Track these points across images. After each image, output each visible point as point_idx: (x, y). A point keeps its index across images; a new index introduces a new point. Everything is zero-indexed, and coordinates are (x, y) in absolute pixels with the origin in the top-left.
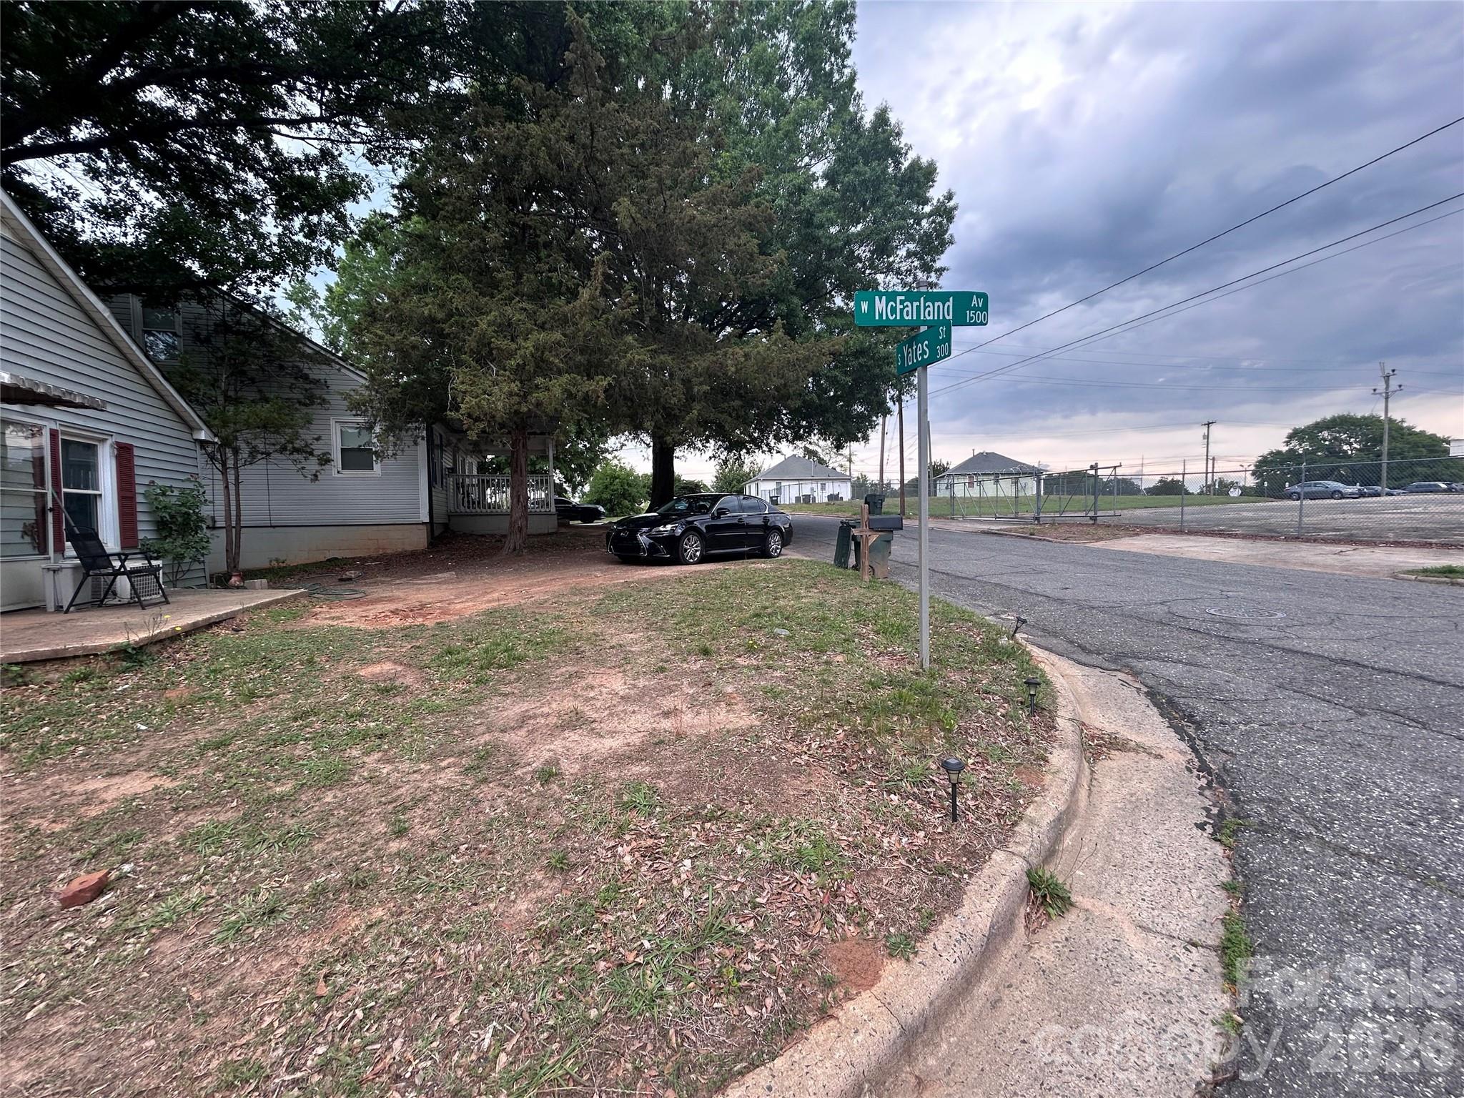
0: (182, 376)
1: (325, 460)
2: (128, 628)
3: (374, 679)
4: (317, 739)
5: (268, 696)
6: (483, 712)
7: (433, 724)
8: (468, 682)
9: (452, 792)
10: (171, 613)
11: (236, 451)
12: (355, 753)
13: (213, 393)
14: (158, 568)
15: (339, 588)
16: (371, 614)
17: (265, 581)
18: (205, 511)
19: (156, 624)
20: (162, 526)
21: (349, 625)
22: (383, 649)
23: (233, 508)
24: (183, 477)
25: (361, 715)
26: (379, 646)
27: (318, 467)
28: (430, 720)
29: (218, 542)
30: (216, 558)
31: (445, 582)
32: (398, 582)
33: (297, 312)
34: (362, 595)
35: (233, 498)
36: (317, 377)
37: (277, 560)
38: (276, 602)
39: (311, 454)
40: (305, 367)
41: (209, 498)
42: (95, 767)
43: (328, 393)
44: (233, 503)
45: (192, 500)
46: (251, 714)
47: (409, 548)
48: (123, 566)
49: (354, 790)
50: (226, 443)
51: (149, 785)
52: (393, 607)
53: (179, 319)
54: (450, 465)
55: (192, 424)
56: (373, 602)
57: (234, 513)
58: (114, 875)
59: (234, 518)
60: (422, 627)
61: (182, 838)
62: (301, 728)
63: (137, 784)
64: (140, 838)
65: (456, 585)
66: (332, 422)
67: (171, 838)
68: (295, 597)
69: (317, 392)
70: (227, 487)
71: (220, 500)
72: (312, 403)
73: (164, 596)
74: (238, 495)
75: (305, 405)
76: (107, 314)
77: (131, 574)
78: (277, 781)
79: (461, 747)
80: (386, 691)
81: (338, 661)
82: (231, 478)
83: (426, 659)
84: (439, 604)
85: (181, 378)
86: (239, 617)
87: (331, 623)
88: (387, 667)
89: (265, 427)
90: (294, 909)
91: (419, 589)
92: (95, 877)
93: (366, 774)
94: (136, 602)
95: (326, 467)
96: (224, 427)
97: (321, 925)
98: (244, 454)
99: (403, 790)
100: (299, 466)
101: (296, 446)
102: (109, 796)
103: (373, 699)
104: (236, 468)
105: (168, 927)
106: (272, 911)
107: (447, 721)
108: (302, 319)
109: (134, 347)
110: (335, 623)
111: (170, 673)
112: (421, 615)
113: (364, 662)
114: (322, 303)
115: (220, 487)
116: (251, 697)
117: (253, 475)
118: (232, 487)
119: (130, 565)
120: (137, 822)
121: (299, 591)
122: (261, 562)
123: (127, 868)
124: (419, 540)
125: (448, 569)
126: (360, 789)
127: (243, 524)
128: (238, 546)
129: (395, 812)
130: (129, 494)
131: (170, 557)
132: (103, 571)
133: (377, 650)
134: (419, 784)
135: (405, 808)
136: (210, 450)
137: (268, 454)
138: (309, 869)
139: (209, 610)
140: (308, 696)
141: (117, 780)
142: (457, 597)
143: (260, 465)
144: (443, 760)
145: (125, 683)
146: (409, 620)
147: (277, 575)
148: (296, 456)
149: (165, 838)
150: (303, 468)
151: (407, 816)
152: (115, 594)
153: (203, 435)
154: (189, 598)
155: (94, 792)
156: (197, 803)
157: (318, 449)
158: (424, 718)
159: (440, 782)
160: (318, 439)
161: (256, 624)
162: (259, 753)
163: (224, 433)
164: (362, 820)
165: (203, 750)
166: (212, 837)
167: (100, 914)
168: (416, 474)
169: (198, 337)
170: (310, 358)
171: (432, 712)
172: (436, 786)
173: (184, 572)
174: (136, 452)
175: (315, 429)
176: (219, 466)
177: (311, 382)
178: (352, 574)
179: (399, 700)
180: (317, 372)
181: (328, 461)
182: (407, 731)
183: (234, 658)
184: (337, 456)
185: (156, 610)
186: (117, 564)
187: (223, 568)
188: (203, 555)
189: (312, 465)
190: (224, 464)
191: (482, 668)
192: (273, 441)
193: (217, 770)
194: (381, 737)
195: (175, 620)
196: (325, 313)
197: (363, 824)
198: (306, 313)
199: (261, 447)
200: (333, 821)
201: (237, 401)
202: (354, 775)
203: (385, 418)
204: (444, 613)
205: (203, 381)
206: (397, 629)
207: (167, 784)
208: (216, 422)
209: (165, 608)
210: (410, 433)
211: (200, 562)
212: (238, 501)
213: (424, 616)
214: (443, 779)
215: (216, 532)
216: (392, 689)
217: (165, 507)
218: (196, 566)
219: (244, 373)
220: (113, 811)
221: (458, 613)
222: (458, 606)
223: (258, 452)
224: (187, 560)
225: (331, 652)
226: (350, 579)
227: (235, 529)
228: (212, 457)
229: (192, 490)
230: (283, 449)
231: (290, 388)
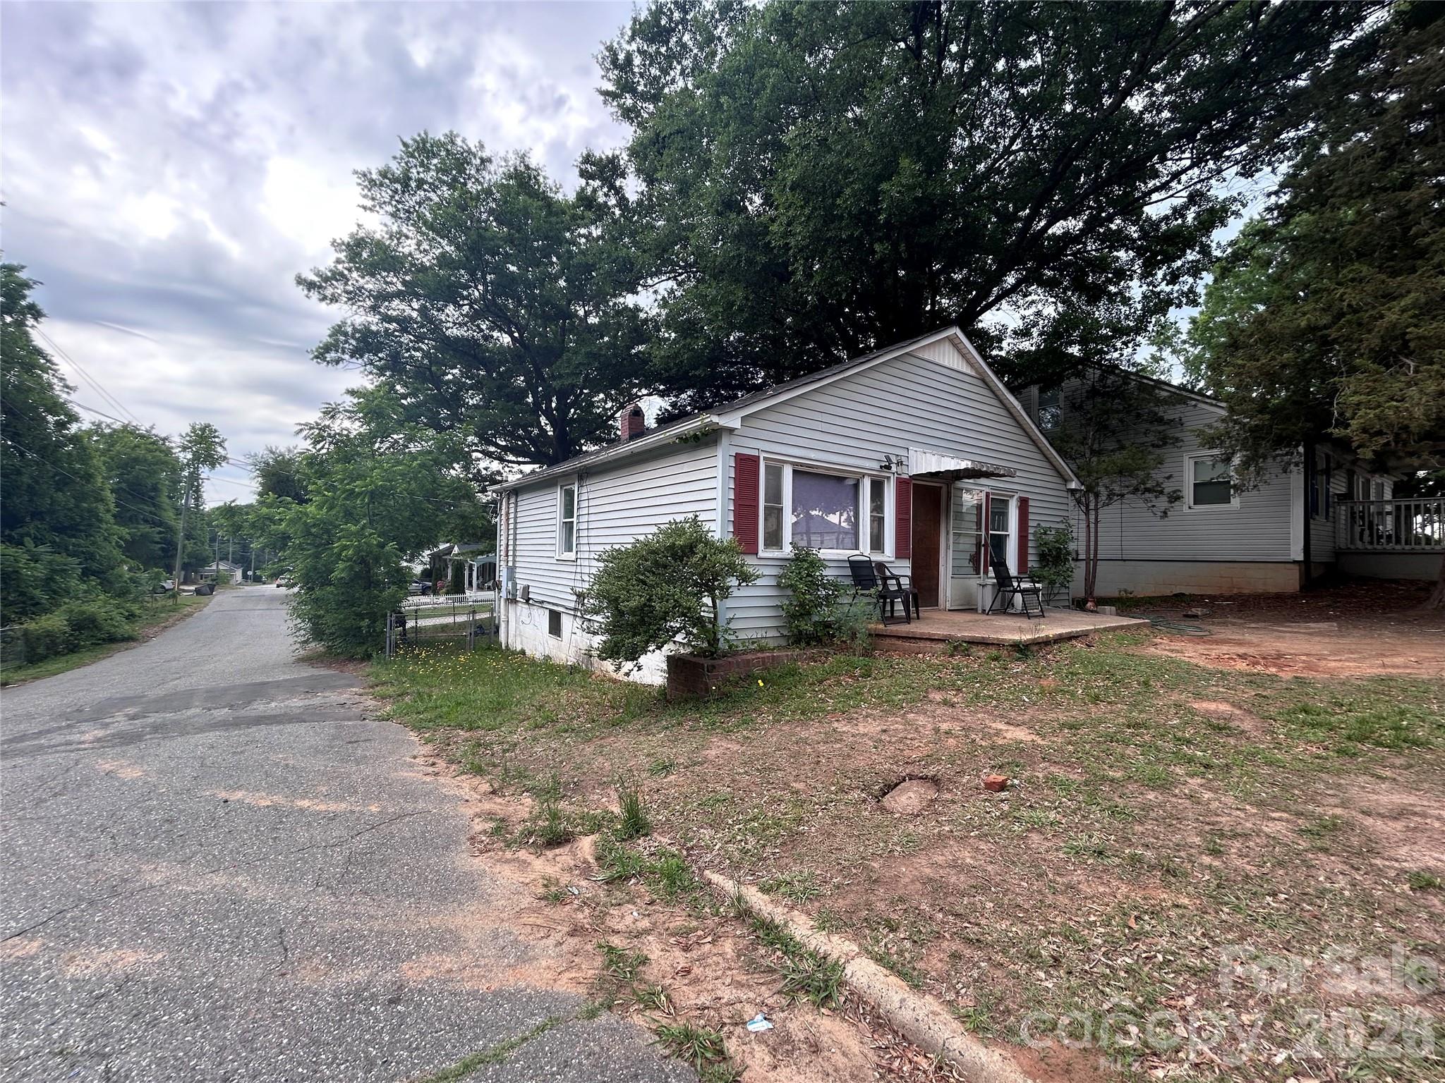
0: (1062, 440)
1: (1175, 497)
2: (1021, 630)
3: (1207, 714)
4: (1145, 748)
5: (1109, 703)
6: (1340, 785)
7: (1269, 775)
8: (1326, 748)
9: (1279, 843)
10: (1046, 625)
11: (1097, 495)
12: (1178, 770)
13: (1082, 449)
14: (1039, 590)
15: (1183, 623)
16: (1213, 654)
17: (1113, 608)
18: (1072, 546)
19: (1037, 631)
20: (1042, 557)
21: (1187, 660)
22: (1221, 689)
23: (1092, 543)
24: (1059, 519)
25: (1189, 742)
26: (1217, 686)
27: (1167, 505)
28: (1266, 770)
29: (1079, 571)
30: (1077, 586)
31: (1320, 633)
32: (1253, 625)
33: (1158, 354)
34: (1207, 633)
35: (1092, 534)
36: (1171, 417)
37: (1126, 591)
38: (1122, 627)
39: (1161, 492)
40: (1160, 411)
41: (1074, 535)
42: (1001, 716)
43: (1182, 431)
44: (1092, 539)
45: (1064, 536)
46: (1096, 711)
47: (1273, 590)
48: (1019, 586)
49: (1174, 800)
50: (1090, 489)
51: (1029, 738)
52: (1241, 651)
53: (1062, 395)
54: (1342, 490)
55: (1066, 477)
56: (1217, 642)
57: (1092, 548)
58: (1009, 782)
59: (1092, 552)
60: (1273, 678)
61: (1046, 777)
62: (1133, 735)
63: (1022, 734)
64: (1023, 767)
65: (1335, 640)
66: (1186, 458)
67: (1041, 775)
68: (1138, 626)
69: (1172, 432)
70: (1088, 526)
71: (1083, 536)
72: (1165, 444)
73: (1042, 611)
74: (1096, 532)
75: (1158, 446)
76: (1019, 407)
77: (1023, 592)
78: (1111, 767)
79: (1300, 808)
80: (1220, 729)
81: (1172, 690)
82: (1092, 518)
83: (1273, 711)
84: (1304, 658)
85: (1060, 441)
86: (1091, 635)
87: (1170, 654)
88: (1224, 707)
89: (1120, 473)
90: (1117, 861)
91: (1280, 637)
92: (1001, 778)
93: (1187, 791)
94: (1025, 614)
95: (1177, 503)
96: (1089, 476)
97: (1134, 882)
98: (1103, 498)
99: (1223, 819)
100: (1149, 505)
101: (1148, 486)
102: (1009, 735)
103: (1204, 731)
104: (1096, 509)
105: (1037, 827)
106: (1100, 853)
107: (1287, 778)
108: (1162, 359)
109: (1033, 427)
110: (1174, 655)
111: (1043, 668)
112: (1275, 665)
113: (1199, 696)
114: (1184, 337)
115: (1083, 525)
116: (1096, 699)
117: (1109, 515)
118: (1092, 526)
119: (1023, 585)
120: (1022, 757)
121: (1142, 621)
122: (1113, 592)
123: (1016, 782)
124: (1290, 581)
125: (1329, 619)
126: (1180, 801)
127: (1099, 557)
128: (1094, 577)
129: (1212, 832)
130: (1024, 534)
131: (1047, 582)
132: (1008, 589)
133: (1214, 689)
134: (1242, 821)
135: (1223, 835)
136: (1077, 496)
137: (1122, 496)
138: (1130, 840)
139: (1070, 627)
140: (1141, 712)
141: (1011, 728)
142: (1333, 653)
143: (1116, 505)
144: (1273, 811)
145: (1018, 668)
146: (1259, 667)
147: (1125, 604)
148: (1147, 495)
149: (1037, 774)
150: (1153, 506)
151: (1223, 842)
152: (1013, 605)
153: (1073, 485)
154: (1058, 615)
155: (1001, 730)
156: (1057, 760)
157: (1169, 487)
158: (1259, 766)
159: (1266, 829)
160: (1169, 478)
161: (1104, 644)
162: (1099, 742)
163: (1089, 480)
164: (1178, 826)
165: (1063, 725)
166: (1065, 786)
167: (1002, 801)
168: (1286, 504)
169: (1075, 407)
170: (1165, 402)
171: (1270, 764)
172: (1261, 831)
173: (1055, 595)
174: (1031, 503)
175: (1167, 468)
176: (1083, 508)
177: (1165, 424)
178: (1198, 611)
179: (1232, 741)
180: (1170, 413)
181: (1178, 498)
182: (1236, 771)
183: (1086, 667)
184: (1189, 493)
185: (1037, 620)
186: (1015, 584)
187: (1082, 594)
188: (1068, 582)
189: (1162, 503)
190: (1087, 506)
191: (1349, 738)
192: (1127, 483)
193: (1069, 743)
194: (1207, 766)
195: (1050, 629)
196: (1187, 346)
197: (1180, 829)
198: (1167, 353)
199: (1117, 489)
200: (1153, 815)
201: (1098, 453)
202: (1176, 787)
203: (1244, 448)
204: (1309, 667)
205: (1075, 442)
206: (1241, 674)
207: (1040, 741)
208: (1083, 473)
209: (1042, 620)
210: (1279, 459)
211: (1066, 587)
212: (1096, 537)
213: (1280, 667)
214: (1270, 828)
215: (1078, 563)
216: (1224, 728)
217: (1045, 543)
218: (1063, 590)
219: (1106, 427)
220: (1010, 745)
221: (1331, 672)
222: (1333, 664)
223: (1114, 494)
224: (1057, 585)
225: (1166, 680)
226: (1195, 616)
227: (1092, 561)
228: (1079, 502)
229: (1064, 529)
230: (1136, 490)
231: (1145, 434)
